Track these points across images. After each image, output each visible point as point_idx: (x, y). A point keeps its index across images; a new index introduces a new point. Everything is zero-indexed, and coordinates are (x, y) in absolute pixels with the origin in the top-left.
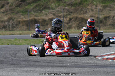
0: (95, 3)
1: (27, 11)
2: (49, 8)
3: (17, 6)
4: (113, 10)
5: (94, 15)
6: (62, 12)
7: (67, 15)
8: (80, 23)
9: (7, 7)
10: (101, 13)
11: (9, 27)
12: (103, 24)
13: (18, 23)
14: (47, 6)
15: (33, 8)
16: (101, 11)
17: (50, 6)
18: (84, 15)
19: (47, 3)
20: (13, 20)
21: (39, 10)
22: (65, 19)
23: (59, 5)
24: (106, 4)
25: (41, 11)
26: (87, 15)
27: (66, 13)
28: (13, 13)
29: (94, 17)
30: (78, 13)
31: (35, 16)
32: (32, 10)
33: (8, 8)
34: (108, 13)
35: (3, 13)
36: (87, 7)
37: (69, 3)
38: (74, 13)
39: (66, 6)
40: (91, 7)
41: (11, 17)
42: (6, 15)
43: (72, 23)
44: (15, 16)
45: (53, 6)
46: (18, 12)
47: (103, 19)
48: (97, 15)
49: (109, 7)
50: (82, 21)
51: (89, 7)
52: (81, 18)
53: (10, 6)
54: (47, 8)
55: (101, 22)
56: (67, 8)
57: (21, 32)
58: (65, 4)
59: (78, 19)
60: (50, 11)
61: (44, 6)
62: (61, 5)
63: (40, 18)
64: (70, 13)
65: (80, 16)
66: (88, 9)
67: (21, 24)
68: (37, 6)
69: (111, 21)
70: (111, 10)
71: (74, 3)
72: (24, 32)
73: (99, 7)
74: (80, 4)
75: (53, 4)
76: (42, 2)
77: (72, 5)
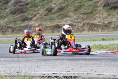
0: (101, 12)
2: (68, 16)
3: (45, 16)
4: (115, 17)
6: (77, 19)
7: (81, 21)
8: (90, 27)
9: (38, 16)
10: (106, 19)
12: (108, 27)
13: (46, 28)
14: (67, 15)
15: (57, 17)
17: (69, 15)
18: (94, 21)
19: (67, 12)
20: (42, 26)
21: (61, 18)
22: (80, 24)
23: (76, 14)
24: (110, 13)
25: (63, 19)
26: (96, 21)
27: (81, 20)
28: (42, 20)
29: (101, 22)
30: (89, 20)
31: (58, 22)
32: (56, 18)
33: (39, 17)
34: (111, 19)
36: (96, 15)
37: (83, 12)
38: (86, 20)
39: (81, 15)
40: (99, 15)
41: (41, 23)
42: (37, 22)
43: (85, 27)
44: (43, 23)
45: (71, 15)
46: (46, 20)
47: (108, 24)
48: (103, 21)
49: (112, 15)
50: (92, 26)
51: (97, 15)
52: (91, 23)
53: (40, 15)
54: (67, 16)
55: (106, 26)
56: (81, 16)
58: (80, 13)
59: (89, 24)
60: (69, 18)
61: (65, 15)
62: (77, 14)
63: (61, 24)
66: (97, 16)
67: (48, 29)
68: (59, 15)
69: (113, 25)
70: (113, 17)
71: (86, 12)
73: (105, 15)
74: (91, 13)
75: (71, 14)
76: (63, 12)
77: (85, 14)
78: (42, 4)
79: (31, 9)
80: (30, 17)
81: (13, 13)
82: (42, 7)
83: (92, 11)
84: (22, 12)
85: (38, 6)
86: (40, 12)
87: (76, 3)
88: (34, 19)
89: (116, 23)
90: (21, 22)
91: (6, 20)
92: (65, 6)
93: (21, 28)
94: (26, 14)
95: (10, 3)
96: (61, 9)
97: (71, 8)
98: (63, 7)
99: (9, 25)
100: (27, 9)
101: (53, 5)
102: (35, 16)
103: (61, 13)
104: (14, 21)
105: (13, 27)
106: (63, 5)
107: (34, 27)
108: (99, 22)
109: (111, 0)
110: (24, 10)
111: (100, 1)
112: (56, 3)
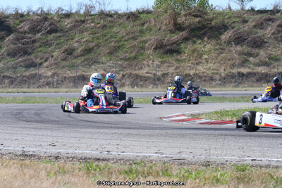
0: (151, 57)
1: (73, 66)
6: (114, 67)
8: (134, 80)
9: (51, 61)
10: (159, 69)
12: (161, 82)
14: (98, 60)
15: (81, 63)
16: (158, 66)
17: (101, 61)
19: (97, 56)
20: (58, 76)
21: (87, 64)
23: (111, 59)
24: (164, 59)
25: (90, 66)
26: (142, 72)
27: (119, 68)
29: (151, 73)
30: (132, 69)
31: (83, 71)
33: (53, 61)
34: (166, 69)
35: (47, 67)
36: (143, 62)
37: (122, 57)
38: (128, 68)
40: (147, 62)
42: (49, 69)
44: (60, 72)
45: (104, 61)
46: (63, 67)
47: (161, 77)
48: (154, 72)
49: (168, 63)
50: (137, 78)
51: (145, 62)
53: (55, 60)
55: (159, 79)
57: (67, 90)
58: (118, 58)
59: (132, 75)
60: (99, 66)
61: (94, 60)
62: (113, 59)
64: (123, 68)
65: (134, 72)
68: (85, 60)
70: (169, 67)
72: (71, 89)
73: (157, 63)
74: (135, 58)
75: (103, 58)
76: (91, 55)
78: (59, 41)
79: (40, 49)
80: (40, 62)
81: (12, 54)
82: (57, 46)
83: (136, 55)
84: (26, 53)
85: (51, 45)
86: (55, 54)
87: (111, 42)
88: (45, 64)
89: (174, 75)
90: (24, 69)
92: (93, 47)
93: (25, 78)
94: (32, 57)
96: (89, 51)
97: (104, 50)
98: (91, 47)
99: (5, 74)
100: (34, 49)
101: (76, 45)
102: (46, 61)
103: (88, 56)
104: (14, 68)
105: (12, 76)
106: (92, 45)
107: (45, 77)
108: (148, 73)
109: (166, 39)
110: (30, 50)
111: (150, 40)
112: (80, 41)
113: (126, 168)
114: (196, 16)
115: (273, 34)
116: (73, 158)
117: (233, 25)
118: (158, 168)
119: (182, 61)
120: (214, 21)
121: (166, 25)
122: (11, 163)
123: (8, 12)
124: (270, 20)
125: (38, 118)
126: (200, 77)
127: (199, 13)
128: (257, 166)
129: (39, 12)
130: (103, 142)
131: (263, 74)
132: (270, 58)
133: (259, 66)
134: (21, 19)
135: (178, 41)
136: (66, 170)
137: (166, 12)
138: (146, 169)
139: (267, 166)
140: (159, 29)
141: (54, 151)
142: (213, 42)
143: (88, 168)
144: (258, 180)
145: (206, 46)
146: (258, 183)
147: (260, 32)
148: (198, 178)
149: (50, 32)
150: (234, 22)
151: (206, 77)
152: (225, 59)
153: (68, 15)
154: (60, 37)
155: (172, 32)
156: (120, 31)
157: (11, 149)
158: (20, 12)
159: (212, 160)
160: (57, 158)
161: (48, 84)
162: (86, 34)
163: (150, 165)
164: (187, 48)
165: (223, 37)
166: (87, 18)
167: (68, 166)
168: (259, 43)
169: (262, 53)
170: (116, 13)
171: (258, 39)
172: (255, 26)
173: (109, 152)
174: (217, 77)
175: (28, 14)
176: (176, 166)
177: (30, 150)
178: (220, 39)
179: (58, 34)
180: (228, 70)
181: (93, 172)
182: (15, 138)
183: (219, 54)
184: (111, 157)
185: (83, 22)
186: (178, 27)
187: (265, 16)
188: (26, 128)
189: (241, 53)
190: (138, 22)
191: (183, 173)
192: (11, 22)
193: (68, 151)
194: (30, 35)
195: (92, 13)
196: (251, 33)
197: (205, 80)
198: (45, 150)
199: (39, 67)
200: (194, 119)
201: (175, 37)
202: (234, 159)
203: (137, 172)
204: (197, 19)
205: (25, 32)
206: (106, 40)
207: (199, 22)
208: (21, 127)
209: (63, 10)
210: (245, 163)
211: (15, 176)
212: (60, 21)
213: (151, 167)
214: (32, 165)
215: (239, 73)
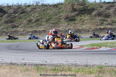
0: (63, 22)
1: (32, 27)
3: (27, 24)
4: (72, 26)
5: (63, 28)
6: (48, 27)
9: (22, 25)
11: (23, 34)
13: (28, 32)
16: (66, 26)
17: (43, 24)
18: (59, 28)
20: (25, 31)
21: (37, 26)
23: (47, 24)
24: (69, 23)
25: (38, 26)
27: (50, 27)
28: (25, 27)
29: (63, 29)
31: (36, 29)
32: (34, 26)
33: (23, 25)
34: (70, 27)
35: (21, 27)
37: (51, 22)
41: (24, 29)
42: (22, 28)
44: (26, 29)
46: (27, 27)
47: (68, 30)
48: (65, 28)
49: (70, 25)
51: (61, 25)
53: (24, 24)
56: (50, 25)
60: (42, 26)
61: (40, 24)
63: (38, 30)
68: (36, 24)
73: (66, 24)
74: (57, 23)
75: (44, 23)
76: (39, 22)
77: (53, 24)
78: (25, 17)
79: (18, 20)
80: (18, 25)
81: (6, 22)
82: (25, 19)
83: (57, 22)
84: (12, 22)
85: (22, 18)
86: (24, 22)
87: (47, 17)
88: (20, 26)
89: (73, 29)
90: (11, 28)
91: (2, 27)
93: (12, 32)
94: (14, 23)
95: (4, 16)
96: (38, 20)
97: (44, 20)
98: (39, 19)
99: (3, 30)
100: (15, 20)
101: (32, 18)
102: (20, 25)
103: (37, 23)
104: (7, 28)
105: (6, 31)
106: (39, 18)
107: (20, 32)
108: (62, 29)
109: (69, 15)
110: (13, 21)
111: (63, 15)
112: (34, 16)
113: (53, 68)
114: (81, 5)
115: (113, 12)
116: (32, 64)
117: (97, 9)
118: (66, 68)
119: (76, 24)
120: (89, 7)
121: (69, 9)
122: (6, 67)
123: (4, 5)
124: (112, 6)
125: (17, 49)
126: (84, 30)
127: (83, 4)
128: (107, 66)
129: (17, 5)
130: (44, 58)
131: (109, 28)
132: (112, 22)
133: (108, 25)
134: (10, 8)
135: (74, 16)
136: (28, 69)
137: (69, 4)
138: (61, 68)
139: (112, 66)
140: (67, 11)
141: (24, 62)
142: (89, 16)
143: (38, 69)
144: (108, 72)
145: (86, 17)
146: (107, 73)
147: (108, 11)
148: (83, 71)
149: (22, 13)
150: (97, 7)
151: (86, 30)
152: (94, 22)
153: (29, 6)
154: (26, 15)
155: (72, 12)
156: (50, 12)
157: (6, 61)
158: (9, 5)
159: (89, 64)
160: (25, 65)
161: (21, 34)
162: (36, 13)
163: (63, 66)
164: (78, 18)
165: (93, 14)
166: (37, 7)
167: (30, 68)
168: (108, 16)
169: (109, 20)
170: (49, 5)
171: (107, 14)
172: (106, 9)
173: (46, 62)
174: (91, 30)
175: (12, 6)
176: (74, 67)
177: (14, 61)
178: (91, 14)
179: (25, 14)
180: (95, 27)
181: (39, 70)
182: (8, 57)
183: (91, 21)
184: (47, 64)
185: (35, 8)
186: (74, 10)
187: (110, 5)
188: (12, 52)
189: (101, 20)
190: (58, 8)
191: (76, 70)
192: (5, 9)
193: (30, 62)
194: (13, 15)
195: (39, 5)
196: (104, 11)
197: (86, 31)
198: (20, 61)
199: (18, 28)
200: (81, 47)
201: (73, 14)
202: (98, 63)
203: (58, 70)
204: (82, 7)
205: (11, 13)
206: (45, 16)
207: (83, 8)
208: (10, 52)
209: (27, 4)
210: (102, 65)
211: (8, 72)
212: (26, 8)
213: (63, 68)
214: (15, 68)
215: (100, 28)
